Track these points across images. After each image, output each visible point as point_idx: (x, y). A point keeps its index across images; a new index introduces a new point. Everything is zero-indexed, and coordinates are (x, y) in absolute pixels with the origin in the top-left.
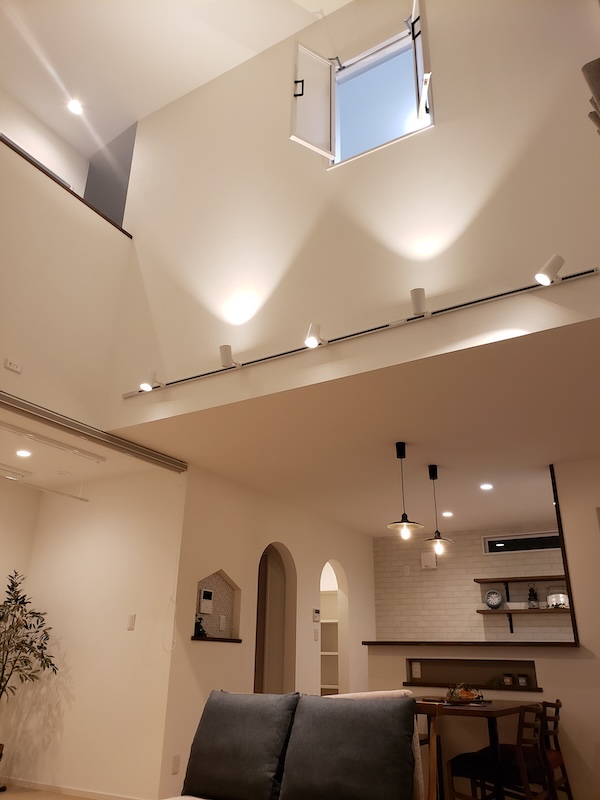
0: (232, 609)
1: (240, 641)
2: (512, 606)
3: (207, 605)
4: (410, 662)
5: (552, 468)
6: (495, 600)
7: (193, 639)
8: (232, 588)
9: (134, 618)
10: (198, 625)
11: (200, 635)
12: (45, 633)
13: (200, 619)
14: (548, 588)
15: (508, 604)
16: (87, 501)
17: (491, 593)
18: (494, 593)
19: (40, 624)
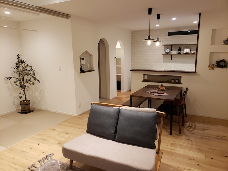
0: (91, 61)
1: (94, 71)
2: (173, 52)
3: (83, 62)
4: (144, 75)
5: (200, 14)
6: (168, 51)
7: (80, 73)
8: (90, 55)
9: (60, 67)
10: (81, 69)
11: (82, 71)
12: (34, 72)
13: (82, 67)
14: (184, 47)
15: (172, 52)
16: (37, 31)
17: (167, 49)
18: (168, 49)
19: (31, 70)
